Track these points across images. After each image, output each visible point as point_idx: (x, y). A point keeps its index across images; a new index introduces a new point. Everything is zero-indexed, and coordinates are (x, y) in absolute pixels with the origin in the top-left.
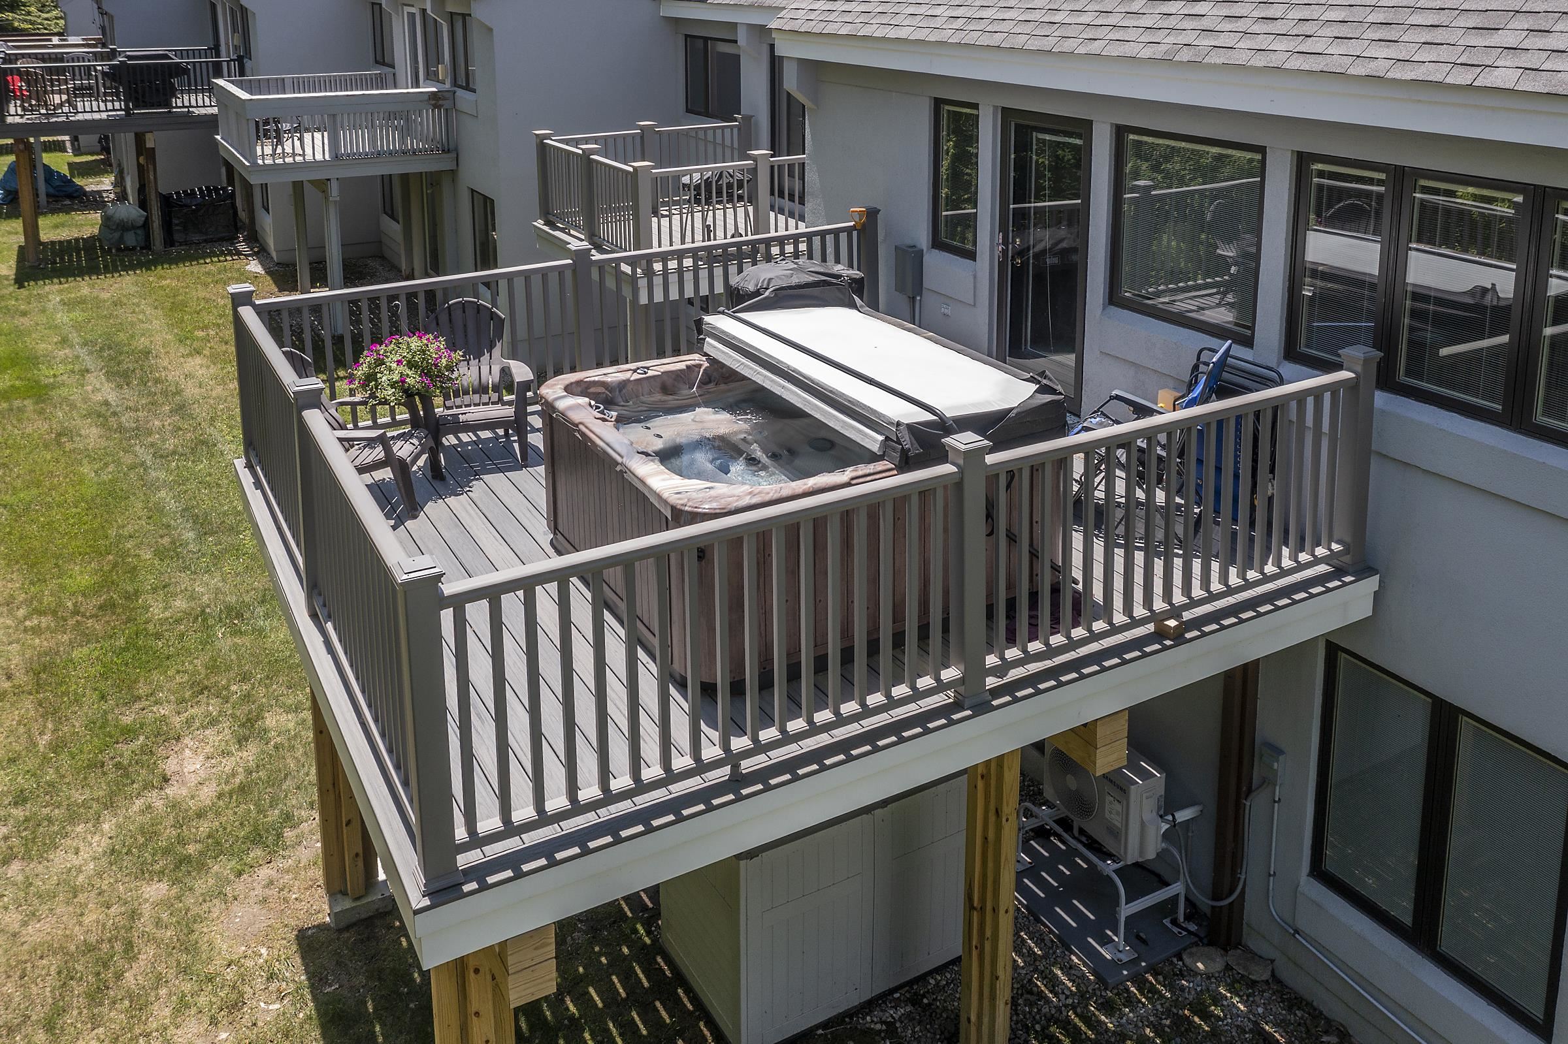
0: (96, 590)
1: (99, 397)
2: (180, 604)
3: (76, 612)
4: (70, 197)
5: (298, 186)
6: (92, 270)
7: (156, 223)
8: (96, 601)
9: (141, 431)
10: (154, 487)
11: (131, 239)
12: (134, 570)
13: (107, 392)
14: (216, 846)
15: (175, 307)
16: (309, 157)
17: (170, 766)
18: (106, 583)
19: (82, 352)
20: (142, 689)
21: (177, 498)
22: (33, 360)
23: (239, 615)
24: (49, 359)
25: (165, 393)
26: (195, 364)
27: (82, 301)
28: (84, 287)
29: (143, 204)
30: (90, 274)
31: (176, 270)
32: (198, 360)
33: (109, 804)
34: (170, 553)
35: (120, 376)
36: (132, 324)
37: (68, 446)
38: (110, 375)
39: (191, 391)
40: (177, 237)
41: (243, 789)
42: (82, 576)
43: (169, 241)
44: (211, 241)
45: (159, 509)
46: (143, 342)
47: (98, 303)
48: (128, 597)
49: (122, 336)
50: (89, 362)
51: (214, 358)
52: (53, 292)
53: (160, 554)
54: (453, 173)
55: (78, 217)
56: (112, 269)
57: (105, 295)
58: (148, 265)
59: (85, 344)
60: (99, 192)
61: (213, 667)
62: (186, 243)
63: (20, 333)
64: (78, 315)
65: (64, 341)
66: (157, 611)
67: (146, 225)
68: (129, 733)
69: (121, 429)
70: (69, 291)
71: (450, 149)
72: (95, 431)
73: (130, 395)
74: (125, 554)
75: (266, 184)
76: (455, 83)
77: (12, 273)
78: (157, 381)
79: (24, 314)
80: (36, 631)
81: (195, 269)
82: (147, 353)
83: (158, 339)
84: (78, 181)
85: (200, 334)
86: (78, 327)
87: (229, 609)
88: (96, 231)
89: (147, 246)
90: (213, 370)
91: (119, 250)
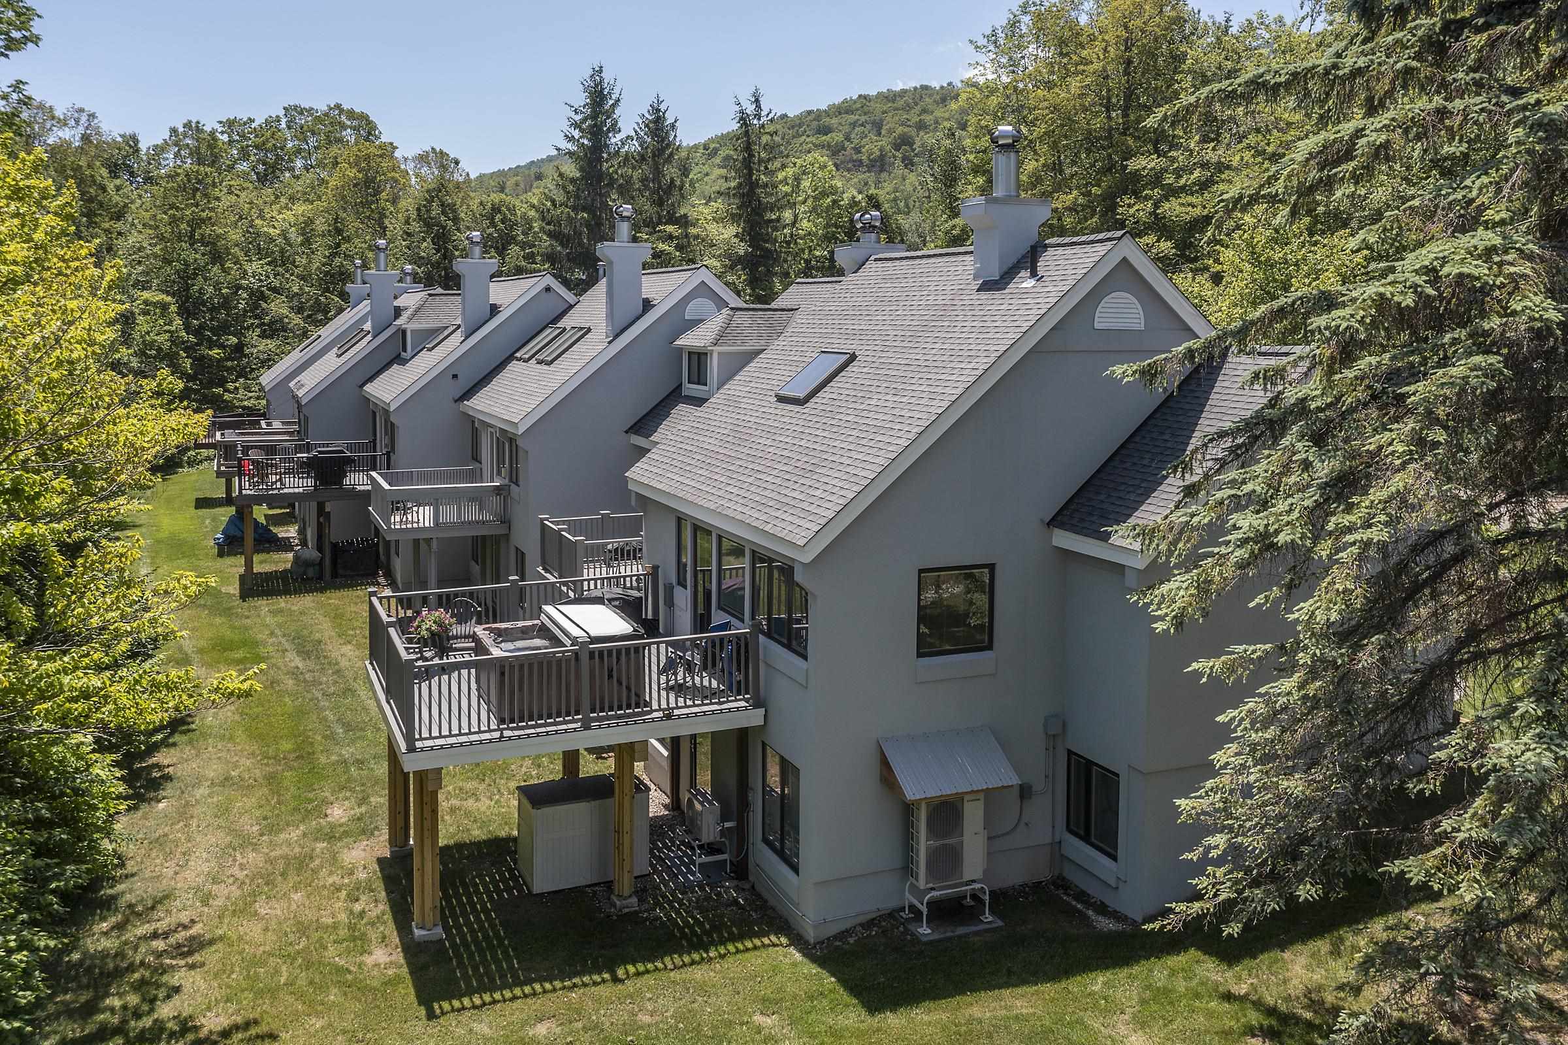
0: (294, 750)
1: (293, 665)
2: (334, 758)
3: (284, 758)
4: (269, 542)
5: (416, 542)
6: (286, 592)
7: (327, 562)
8: (294, 755)
9: (316, 683)
10: (323, 709)
11: (311, 572)
12: (312, 743)
13: (298, 662)
14: (346, 834)
15: (337, 617)
16: (421, 525)
17: (329, 812)
18: (298, 748)
19: (283, 640)
20: (316, 787)
21: (335, 715)
22: (256, 644)
23: (362, 763)
24: (264, 644)
25: (330, 663)
26: (347, 649)
27: (281, 611)
28: (282, 602)
29: (320, 549)
30: (285, 595)
31: (338, 594)
32: (349, 647)
33: (303, 821)
34: (331, 737)
35: (304, 654)
36: (311, 625)
37: (277, 689)
38: (299, 653)
39: (344, 663)
40: (341, 572)
41: (359, 819)
42: (286, 745)
43: (335, 575)
44: (363, 576)
45: (325, 719)
46: (318, 636)
47: (291, 613)
48: (309, 754)
49: (305, 632)
50: (287, 646)
51: (358, 646)
52: (263, 605)
53: (325, 737)
54: (507, 537)
55: (275, 556)
56: (298, 592)
57: (294, 608)
58: (322, 590)
59: (284, 636)
60: (288, 538)
61: (349, 780)
62: (345, 576)
63: (246, 628)
64: (280, 619)
65: (272, 634)
66: (323, 759)
67: (321, 563)
68: (310, 801)
69: (305, 681)
70: (273, 604)
71: (506, 521)
72: (291, 682)
73: (311, 664)
74: (308, 737)
75: (397, 542)
76: (511, 480)
77: (237, 592)
78: (325, 657)
79: (248, 617)
80: (267, 765)
81: (350, 593)
82: (320, 642)
83: (326, 634)
84: (274, 530)
85: (351, 632)
86: (280, 626)
87: (358, 761)
88: (289, 566)
89: (320, 578)
90: (357, 653)
91: (303, 579)
